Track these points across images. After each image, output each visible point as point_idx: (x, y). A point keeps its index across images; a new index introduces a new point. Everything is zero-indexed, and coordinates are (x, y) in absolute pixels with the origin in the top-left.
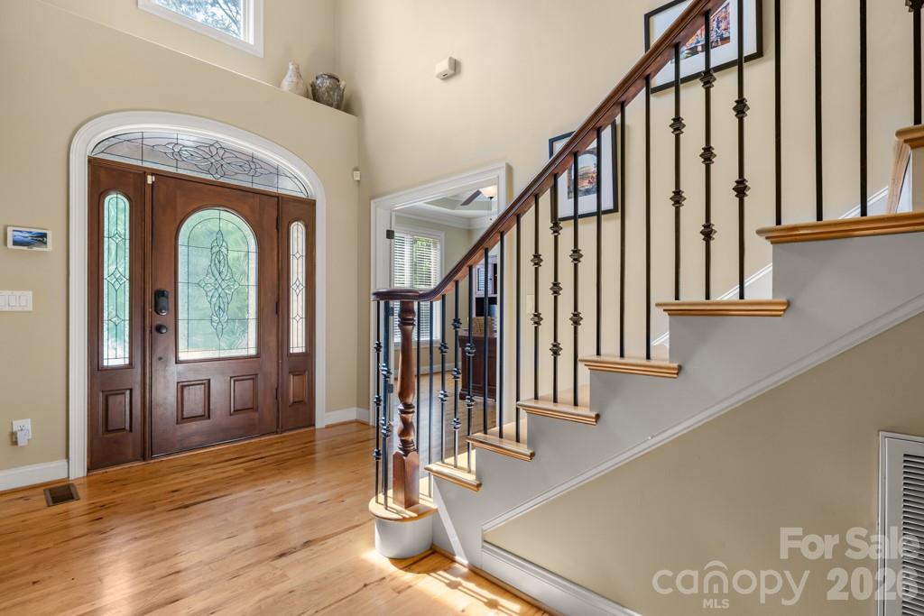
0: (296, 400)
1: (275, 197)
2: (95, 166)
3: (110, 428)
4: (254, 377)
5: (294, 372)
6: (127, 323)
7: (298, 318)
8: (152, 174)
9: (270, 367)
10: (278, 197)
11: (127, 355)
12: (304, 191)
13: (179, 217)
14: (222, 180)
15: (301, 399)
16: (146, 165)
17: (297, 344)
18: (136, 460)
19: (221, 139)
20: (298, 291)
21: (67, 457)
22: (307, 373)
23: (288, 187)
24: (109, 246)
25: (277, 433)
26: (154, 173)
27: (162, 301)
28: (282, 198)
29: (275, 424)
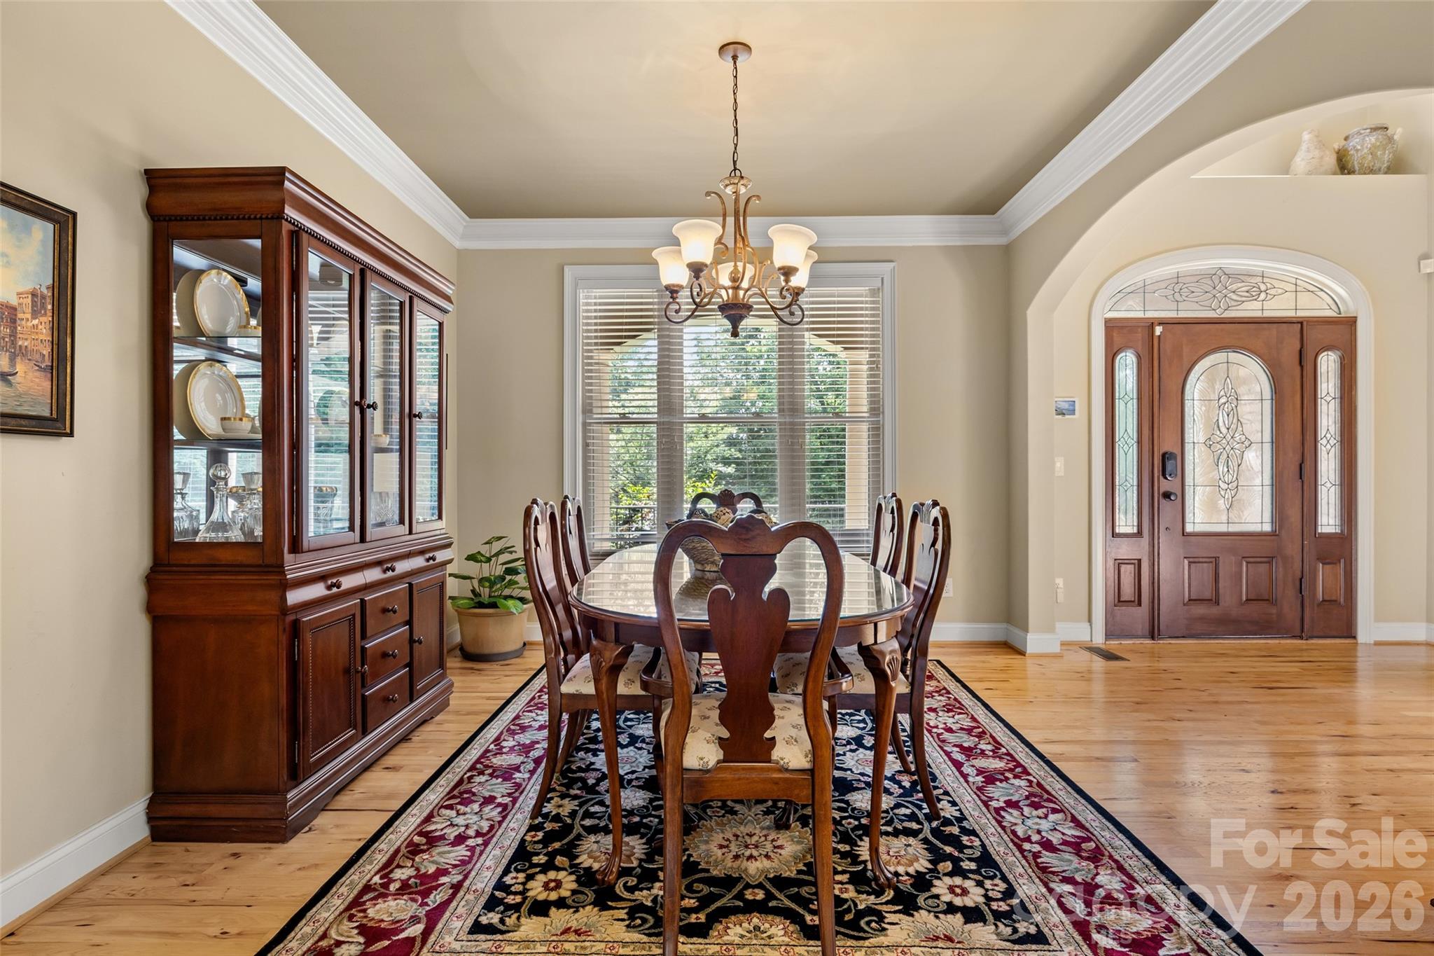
0: (1327, 598)
1: (1298, 323)
2: (1112, 327)
3: (1122, 599)
4: (1270, 560)
5: (1325, 559)
6: (1135, 488)
7: (1329, 485)
8: (1160, 324)
9: (1292, 549)
10: (1301, 323)
11: (1135, 524)
12: (1334, 307)
13: (1186, 366)
14: (1227, 315)
15: (1334, 598)
16: (1150, 315)
17: (1328, 521)
18: (1144, 637)
19: (1224, 264)
20: (1328, 446)
21: (1090, 621)
22: (1342, 561)
23: (1314, 307)
24: (1120, 406)
25: (1301, 638)
26: (1162, 322)
27: (1170, 465)
28: (1308, 322)
29: (1298, 625)
